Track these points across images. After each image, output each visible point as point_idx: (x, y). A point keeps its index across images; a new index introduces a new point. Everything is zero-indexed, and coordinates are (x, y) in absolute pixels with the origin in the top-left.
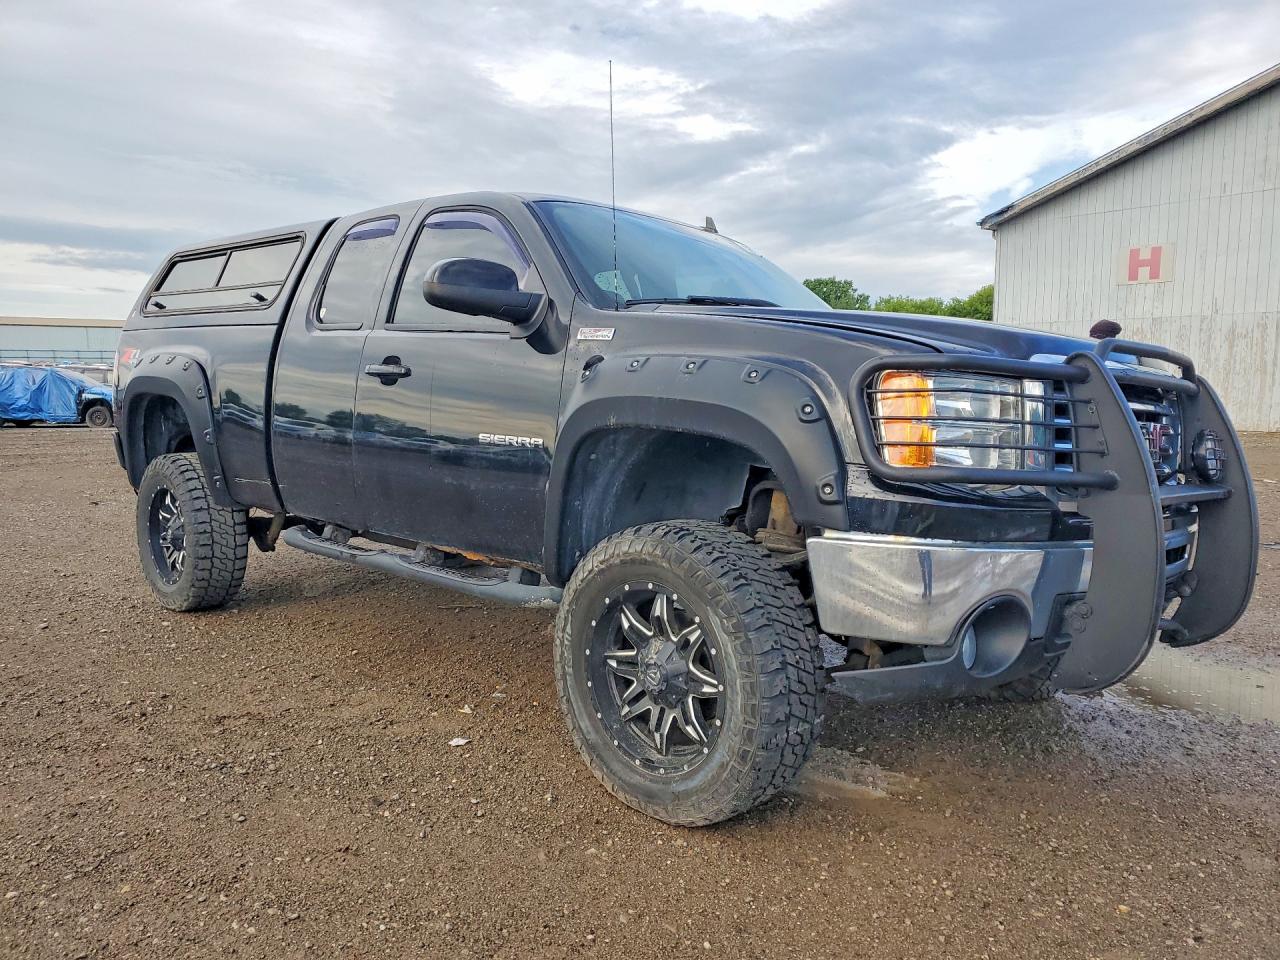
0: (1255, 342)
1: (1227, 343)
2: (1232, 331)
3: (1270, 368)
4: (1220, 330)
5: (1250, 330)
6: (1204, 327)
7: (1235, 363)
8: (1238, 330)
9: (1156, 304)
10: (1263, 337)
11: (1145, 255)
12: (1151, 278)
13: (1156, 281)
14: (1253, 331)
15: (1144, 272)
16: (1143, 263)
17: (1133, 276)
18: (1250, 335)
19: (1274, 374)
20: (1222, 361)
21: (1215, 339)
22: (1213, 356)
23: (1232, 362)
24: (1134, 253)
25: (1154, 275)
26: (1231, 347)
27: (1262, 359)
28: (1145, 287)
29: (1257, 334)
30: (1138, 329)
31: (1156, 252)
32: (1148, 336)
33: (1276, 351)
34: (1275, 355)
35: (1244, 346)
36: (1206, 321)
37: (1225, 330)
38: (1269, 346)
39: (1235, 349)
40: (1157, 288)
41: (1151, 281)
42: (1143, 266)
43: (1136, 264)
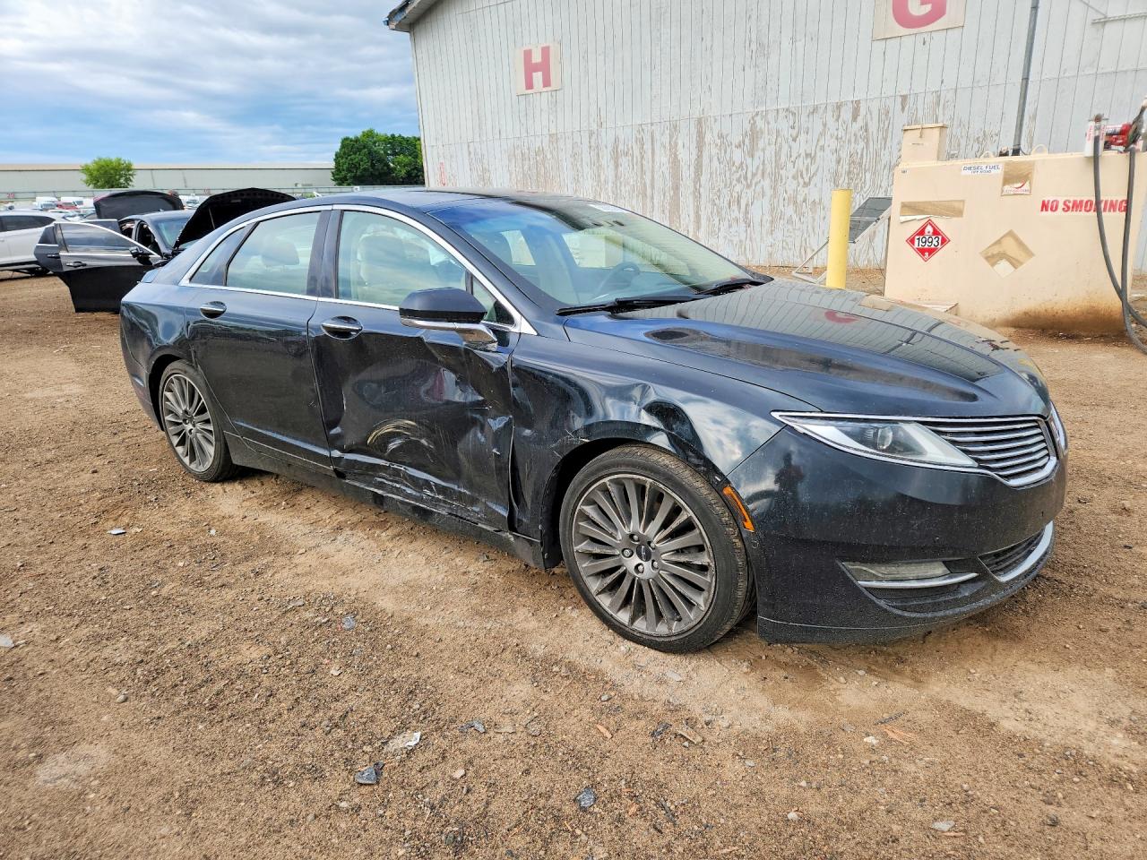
0: (635, 160)
1: (612, 161)
2: (616, 148)
3: (649, 191)
4: (606, 147)
5: (630, 146)
6: (593, 144)
8: (621, 147)
9: (551, 118)
10: (641, 153)
11: (537, 58)
12: (544, 86)
13: (548, 89)
14: (632, 147)
15: (538, 77)
16: (536, 68)
17: (529, 85)
18: (631, 152)
19: (652, 198)
21: (603, 156)
22: (602, 178)
23: (618, 184)
24: (528, 54)
25: (547, 83)
26: (617, 166)
27: (642, 178)
29: (637, 153)
30: (539, 148)
31: (546, 51)
32: (549, 156)
33: (653, 172)
34: (653, 177)
35: (626, 165)
36: (594, 136)
37: (610, 149)
38: (647, 166)
39: (620, 169)
40: (550, 97)
41: (545, 89)
42: (536, 70)
43: (530, 69)
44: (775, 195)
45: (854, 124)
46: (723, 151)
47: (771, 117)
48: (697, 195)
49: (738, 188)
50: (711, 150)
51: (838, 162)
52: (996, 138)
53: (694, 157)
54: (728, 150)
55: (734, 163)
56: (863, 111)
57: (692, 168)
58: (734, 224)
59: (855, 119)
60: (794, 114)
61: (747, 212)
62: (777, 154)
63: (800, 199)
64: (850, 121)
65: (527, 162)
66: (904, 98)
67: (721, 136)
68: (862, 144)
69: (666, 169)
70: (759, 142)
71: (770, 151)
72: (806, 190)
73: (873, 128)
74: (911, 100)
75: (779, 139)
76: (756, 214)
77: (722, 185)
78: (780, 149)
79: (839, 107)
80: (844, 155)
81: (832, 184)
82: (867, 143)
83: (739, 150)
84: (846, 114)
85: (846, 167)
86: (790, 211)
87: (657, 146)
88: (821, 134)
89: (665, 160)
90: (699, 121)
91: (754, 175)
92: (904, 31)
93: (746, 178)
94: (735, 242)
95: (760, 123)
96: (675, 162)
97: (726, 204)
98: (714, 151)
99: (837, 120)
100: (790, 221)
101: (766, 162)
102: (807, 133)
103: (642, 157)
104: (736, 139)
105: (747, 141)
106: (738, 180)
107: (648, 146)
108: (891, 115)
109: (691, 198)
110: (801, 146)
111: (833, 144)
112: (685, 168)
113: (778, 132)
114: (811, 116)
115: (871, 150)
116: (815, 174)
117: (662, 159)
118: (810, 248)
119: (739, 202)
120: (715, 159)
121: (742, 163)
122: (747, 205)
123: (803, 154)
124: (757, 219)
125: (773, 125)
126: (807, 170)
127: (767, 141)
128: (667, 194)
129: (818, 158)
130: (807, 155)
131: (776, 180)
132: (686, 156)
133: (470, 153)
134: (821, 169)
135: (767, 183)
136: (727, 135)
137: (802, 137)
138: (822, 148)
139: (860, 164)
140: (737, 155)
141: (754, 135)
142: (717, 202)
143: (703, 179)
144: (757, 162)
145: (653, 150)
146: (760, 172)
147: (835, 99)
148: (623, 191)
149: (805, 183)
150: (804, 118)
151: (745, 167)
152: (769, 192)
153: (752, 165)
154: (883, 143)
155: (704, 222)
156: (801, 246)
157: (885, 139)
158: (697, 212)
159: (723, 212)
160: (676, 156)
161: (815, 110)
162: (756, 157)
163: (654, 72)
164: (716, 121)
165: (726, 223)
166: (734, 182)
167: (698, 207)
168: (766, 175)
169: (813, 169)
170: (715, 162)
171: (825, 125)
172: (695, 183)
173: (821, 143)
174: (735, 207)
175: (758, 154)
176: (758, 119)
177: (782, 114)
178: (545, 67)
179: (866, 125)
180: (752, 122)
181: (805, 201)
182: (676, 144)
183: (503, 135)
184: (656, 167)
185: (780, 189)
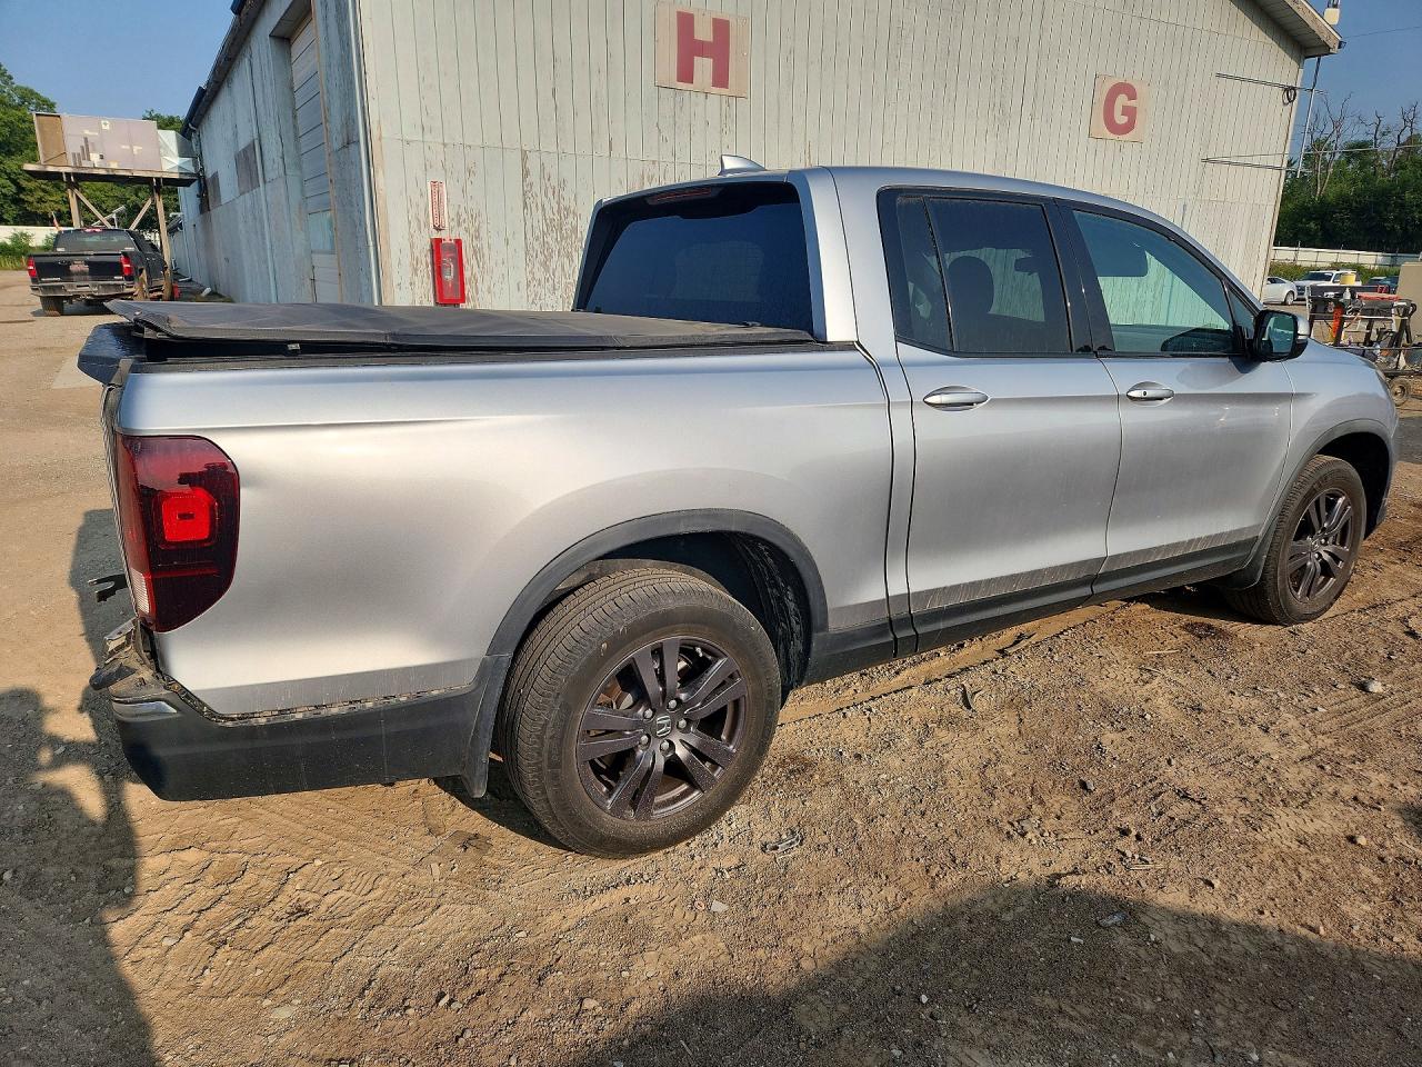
9: (725, 139)
11: (704, 33)
13: (724, 91)
15: (703, 66)
16: (702, 49)
17: (686, 74)
24: (686, 22)
25: (721, 79)
28: (704, 103)
40: (724, 106)
41: (716, 90)
42: (702, 55)
43: (689, 49)
92: (1112, 136)
133: (526, 174)
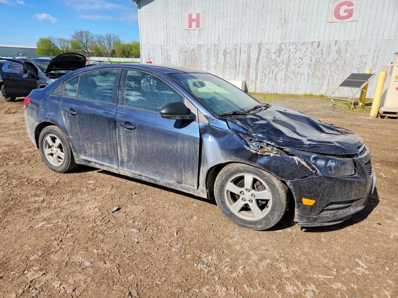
0: (233, 56)
1: (223, 56)
2: (225, 51)
3: (238, 67)
4: (221, 51)
5: (231, 51)
6: (216, 49)
7: (226, 64)
8: (227, 51)
9: (199, 38)
10: (235, 54)
11: (194, 17)
13: (198, 28)
14: (232, 51)
15: (194, 24)
16: (194, 20)
17: (190, 26)
18: (231, 53)
19: (239, 69)
20: (222, 64)
21: (219, 54)
22: (219, 61)
23: (225, 64)
24: (190, 16)
25: (198, 26)
27: (235, 62)
28: (195, 31)
29: (234, 53)
30: (193, 49)
31: (198, 15)
32: (197, 52)
33: (240, 60)
34: (240, 62)
35: (229, 57)
36: (217, 47)
37: (223, 51)
38: (238, 58)
39: (226, 58)
40: (199, 31)
41: (197, 28)
42: (193, 22)
43: (191, 20)
44: (287, 71)
45: (318, 49)
46: (268, 55)
47: (287, 45)
48: (257, 69)
49: (273, 67)
50: (263, 54)
51: (311, 61)
52: (366, 56)
53: (257, 56)
54: (270, 54)
55: (272, 59)
56: (321, 45)
57: (256, 60)
58: (271, 80)
59: (318, 47)
60: (296, 44)
61: (276, 76)
62: (289, 57)
63: (296, 72)
64: (316, 48)
65: (187, 54)
66: (336, 42)
67: (267, 49)
68: (320, 55)
69: (245, 60)
70: (282, 53)
71: (286, 56)
72: (299, 69)
73: (324, 50)
74: (338, 43)
75: (290, 52)
76: (279, 76)
77: (267, 66)
78: (290, 55)
79: (313, 43)
80: (313, 59)
81: (308, 68)
82: (322, 55)
83: (275, 55)
84: (315, 45)
85: (314, 63)
86: (292, 76)
87: (242, 51)
88: (305, 51)
89: (245, 56)
90: (260, 44)
91: (279, 63)
92: (337, 20)
93: (276, 64)
94: (270, 86)
95: (283, 46)
96: (249, 57)
97: (268, 73)
98: (265, 54)
99: (312, 47)
100: (292, 79)
101: (284, 59)
102: (300, 51)
103: (236, 55)
104: (274, 51)
105: (278, 52)
106: (273, 65)
107: (238, 51)
108: (331, 46)
109: (254, 70)
110: (298, 55)
111: (310, 55)
112: (253, 60)
113: (290, 50)
114: (302, 45)
115: (323, 58)
116: (302, 64)
117: (244, 56)
118: (299, 88)
119: (273, 72)
120: (265, 57)
121: (275, 60)
122: (276, 73)
123: (298, 58)
124: (280, 78)
125: (288, 47)
126: (299, 63)
127: (285, 52)
128: (245, 68)
129: (304, 59)
130: (300, 58)
131: (288, 65)
132: (254, 56)
133: (162, 49)
134: (304, 63)
135: (284, 66)
136: (270, 49)
137: (299, 52)
138: (306, 56)
139: (319, 62)
140: (274, 57)
141: (280, 50)
142: (264, 72)
143: (260, 64)
144: (281, 59)
145: (240, 53)
146: (282, 62)
147: (312, 40)
148: (227, 66)
149: (298, 67)
150: (299, 46)
151: (276, 61)
152: (285, 69)
153: (279, 60)
154: (328, 55)
155: (259, 78)
156: (295, 88)
157: (329, 54)
158: (256, 75)
159: (267, 75)
160: (249, 55)
161: (304, 43)
162: (281, 58)
163: (242, 26)
164: (266, 44)
165: (268, 79)
166: (272, 65)
167: (257, 73)
168: (284, 64)
169: (301, 63)
170: (265, 58)
171: (307, 48)
172: (256, 65)
173: (305, 54)
174: (271, 74)
175: (282, 56)
176: (282, 45)
177: (291, 44)
178: (197, 20)
179: (322, 49)
180: (280, 46)
181: (298, 73)
182: (250, 51)
183: (177, 43)
184: (241, 59)
185: (289, 69)
